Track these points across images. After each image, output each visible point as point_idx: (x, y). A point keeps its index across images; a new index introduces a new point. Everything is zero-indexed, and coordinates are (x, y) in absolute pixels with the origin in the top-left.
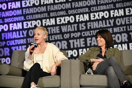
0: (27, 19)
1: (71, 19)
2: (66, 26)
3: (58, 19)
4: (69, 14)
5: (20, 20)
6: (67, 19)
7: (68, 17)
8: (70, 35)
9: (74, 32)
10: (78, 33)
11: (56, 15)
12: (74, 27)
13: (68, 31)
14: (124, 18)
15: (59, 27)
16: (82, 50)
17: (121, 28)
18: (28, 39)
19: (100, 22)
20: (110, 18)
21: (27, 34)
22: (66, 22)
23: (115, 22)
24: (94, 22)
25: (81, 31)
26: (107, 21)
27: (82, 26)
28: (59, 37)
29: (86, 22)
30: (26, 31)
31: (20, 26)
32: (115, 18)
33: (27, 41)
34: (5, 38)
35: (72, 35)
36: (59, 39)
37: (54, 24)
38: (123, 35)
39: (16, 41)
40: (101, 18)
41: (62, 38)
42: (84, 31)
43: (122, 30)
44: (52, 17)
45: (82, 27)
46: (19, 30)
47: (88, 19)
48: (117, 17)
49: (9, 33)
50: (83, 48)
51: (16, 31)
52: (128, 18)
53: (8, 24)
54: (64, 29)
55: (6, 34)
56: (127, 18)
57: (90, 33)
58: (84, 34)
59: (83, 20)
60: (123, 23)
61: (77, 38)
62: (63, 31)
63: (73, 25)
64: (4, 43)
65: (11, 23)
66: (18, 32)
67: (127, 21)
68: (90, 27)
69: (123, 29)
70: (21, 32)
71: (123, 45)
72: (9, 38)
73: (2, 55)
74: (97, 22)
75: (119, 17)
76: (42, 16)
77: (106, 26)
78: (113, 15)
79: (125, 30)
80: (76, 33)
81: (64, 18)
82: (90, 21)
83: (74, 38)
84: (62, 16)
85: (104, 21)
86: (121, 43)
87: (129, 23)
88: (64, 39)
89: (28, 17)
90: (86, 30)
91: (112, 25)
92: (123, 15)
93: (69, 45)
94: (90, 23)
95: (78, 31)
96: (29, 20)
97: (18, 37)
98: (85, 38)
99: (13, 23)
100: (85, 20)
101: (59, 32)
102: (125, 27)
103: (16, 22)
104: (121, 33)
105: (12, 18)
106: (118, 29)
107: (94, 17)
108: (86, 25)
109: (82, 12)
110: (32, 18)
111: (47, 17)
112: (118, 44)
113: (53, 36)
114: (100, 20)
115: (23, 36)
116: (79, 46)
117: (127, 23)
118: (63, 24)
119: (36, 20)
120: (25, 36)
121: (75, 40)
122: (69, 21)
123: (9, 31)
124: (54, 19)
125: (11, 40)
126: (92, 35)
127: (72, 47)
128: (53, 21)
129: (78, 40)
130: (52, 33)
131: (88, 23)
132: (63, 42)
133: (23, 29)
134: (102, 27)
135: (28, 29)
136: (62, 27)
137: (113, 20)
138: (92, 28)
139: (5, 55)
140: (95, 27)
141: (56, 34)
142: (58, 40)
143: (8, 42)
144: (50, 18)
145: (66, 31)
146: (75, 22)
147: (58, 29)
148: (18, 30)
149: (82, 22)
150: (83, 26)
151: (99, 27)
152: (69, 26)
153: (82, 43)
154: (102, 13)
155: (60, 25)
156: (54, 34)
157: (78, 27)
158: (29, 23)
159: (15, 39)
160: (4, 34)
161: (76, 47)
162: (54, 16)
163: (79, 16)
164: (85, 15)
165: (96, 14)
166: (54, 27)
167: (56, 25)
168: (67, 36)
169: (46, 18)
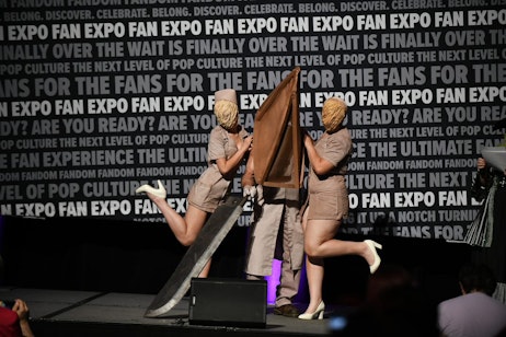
0: (247, 13)
1: (346, 23)
2: (334, 37)
3: (316, 19)
4: (342, 10)
5: (230, 13)
6: (337, 21)
7: (339, 18)
8: (342, 58)
9: (350, 52)
10: (360, 55)
11: (312, 11)
12: (352, 40)
13: (338, 49)
14: (464, 33)
15: (316, 38)
16: (365, 93)
17: (456, 54)
18: (247, 59)
19: (411, 35)
20: (432, 28)
21: (246, 46)
22: (335, 29)
23: (442, 39)
24: (398, 35)
25: (367, 52)
26: (427, 34)
27: (370, 42)
28: (316, 60)
29: (379, 32)
30: (243, 40)
31: (228, 26)
32: (444, 30)
33: (244, 62)
34: (193, 51)
35: (347, 58)
36: (315, 64)
37: (307, 30)
38: (458, 67)
39: (218, 60)
40: (412, 26)
41: (322, 64)
42: (373, 51)
43: (456, 57)
44: (303, 15)
45: (369, 44)
46: (227, 36)
47: (384, 27)
48: (448, 28)
49: (202, 41)
50: (368, 89)
51: (219, 36)
52: (473, 32)
53: (202, 20)
54: (328, 44)
55: (197, 41)
56: (470, 32)
57: (387, 58)
58: (373, 58)
59: (373, 28)
60: (461, 43)
61: (356, 67)
62: (326, 49)
63: (348, 37)
64: (191, 62)
65: (209, 17)
66: (223, 41)
67: (470, 38)
68: (388, 45)
69: (460, 55)
70: (231, 41)
71: (457, 90)
72: (202, 52)
73: (185, 90)
74: (404, 35)
75: (454, 29)
76: (281, 10)
77: (423, 45)
78: (441, 23)
79: (463, 59)
80: (354, 55)
81: (329, 18)
82: (388, 30)
83: (349, 66)
84: (326, 14)
85: (419, 35)
86: (453, 86)
87: (473, 43)
88: (327, 67)
89: (249, 10)
90: (379, 50)
91: (436, 44)
92: (462, 24)
93: (337, 79)
94: (387, 35)
95: (361, 50)
96: (251, 17)
97: (225, 51)
98: (376, 67)
99: (214, 18)
100: (378, 28)
101: (317, 49)
102: (463, 52)
103: (222, 18)
104: (453, 64)
105: (212, 8)
106: (449, 56)
107: (398, 24)
108: (379, 40)
109: (371, 9)
110: (258, 12)
111: (290, 11)
112: (446, 87)
113: (302, 57)
114: (410, 30)
115: (235, 51)
116: (360, 85)
117: (469, 43)
118: (327, 33)
119: (266, 17)
120: (241, 51)
121: (352, 71)
122: (340, 28)
123: (203, 36)
124: (307, 19)
125: (206, 56)
126: (390, 61)
127: (344, 85)
128: (304, 24)
129: (359, 71)
130: (302, 49)
131: (384, 36)
132: (324, 72)
133: (236, 35)
134: (415, 46)
135: (248, 37)
136: (324, 38)
137: (439, 34)
138: (392, 46)
139: (193, 90)
140: (398, 46)
141: (310, 53)
142: (313, 67)
143: (200, 60)
144: (297, 16)
145: (332, 49)
146: (354, 31)
147: (314, 44)
148: (224, 36)
149: (370, 31)
150: (372, 41)
151: (408, 46)
152: (341, 38)
153: (368, 77)
154: (416, 15)
155: (320, 34)
156: (305, 53)
157: (361, 42)
158: (251, 23)
159: (216, 55)
160: (192, 41)
161: (352, 85)
162: (307, 11)
163: (363, 17)
164: (377, 16)
165: (404, 18)
166: (307, 38)
167: (311, 33)
168: (334, 60)
169: (289, 16)
